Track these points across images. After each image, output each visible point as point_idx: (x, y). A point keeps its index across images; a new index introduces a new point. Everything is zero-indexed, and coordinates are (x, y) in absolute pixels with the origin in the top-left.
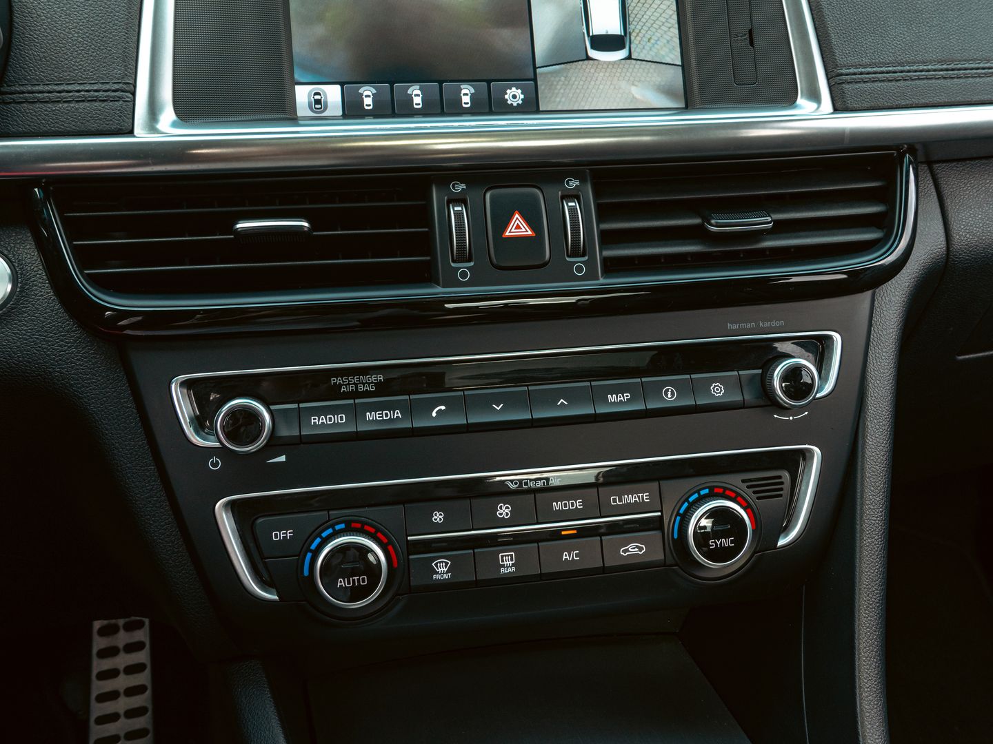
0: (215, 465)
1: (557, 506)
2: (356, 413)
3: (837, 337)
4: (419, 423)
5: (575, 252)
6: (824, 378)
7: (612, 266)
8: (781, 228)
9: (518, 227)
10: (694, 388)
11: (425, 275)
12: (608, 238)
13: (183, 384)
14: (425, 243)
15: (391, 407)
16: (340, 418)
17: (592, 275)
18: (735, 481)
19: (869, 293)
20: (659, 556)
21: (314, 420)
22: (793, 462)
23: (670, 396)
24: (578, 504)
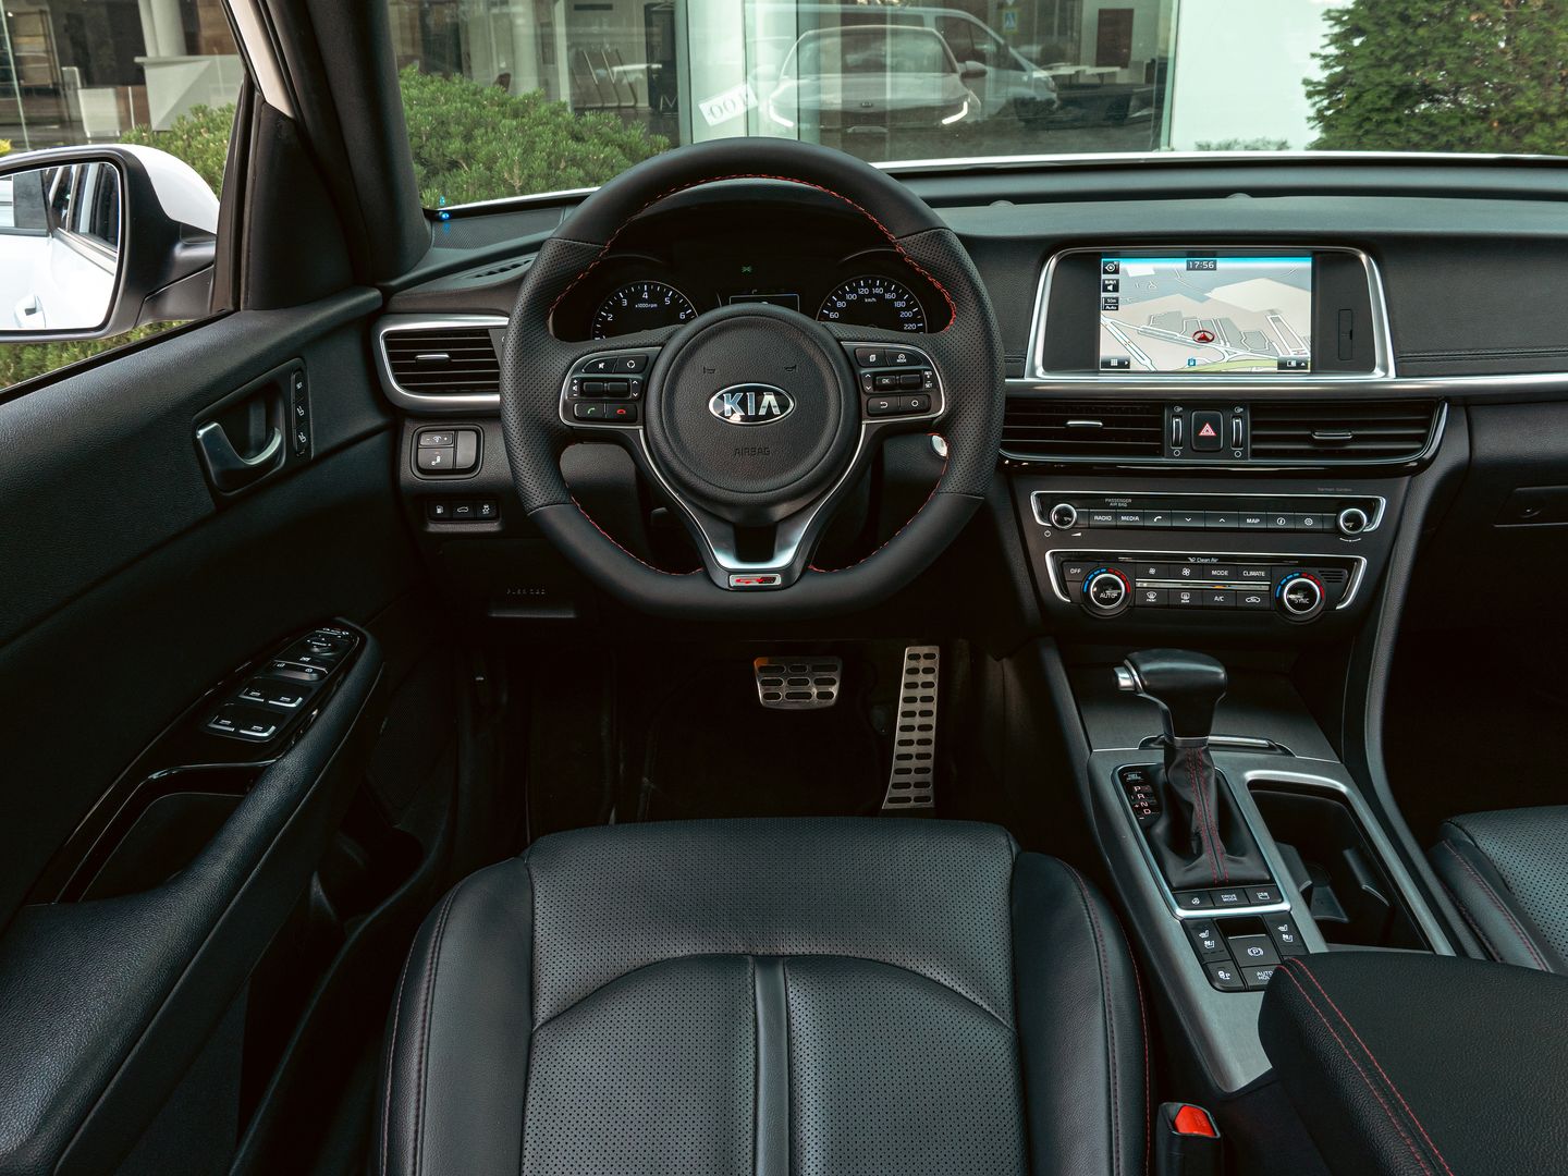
0: (1048, 534)
1: (1214, 573)
2: (1116, 516)
3: (1383, 501)
4: (1148, 524)
5: (1237, 445)
6: (1370, 520)
7: (1256, 454)
8: (1356, 439)
9: (1207, 431)
10: (1295, 519)
11: (1158, 452)
12: (1255, 439)
13: (1038, 495)
14: (1159, 436)
15: (1134, 515)
16: (1109, 518)
17: (1244, 457)
18: (1316, 571)
19: (1407, 478)
20: (1267, 605)
21: (1096, 518)
22: (1351, 565)
23: (1281, 523)
24: (1226, 573)
